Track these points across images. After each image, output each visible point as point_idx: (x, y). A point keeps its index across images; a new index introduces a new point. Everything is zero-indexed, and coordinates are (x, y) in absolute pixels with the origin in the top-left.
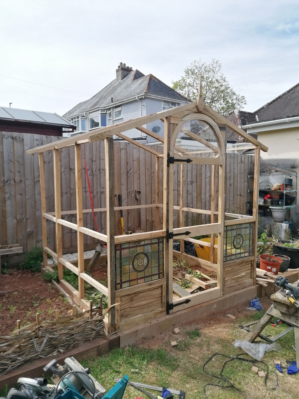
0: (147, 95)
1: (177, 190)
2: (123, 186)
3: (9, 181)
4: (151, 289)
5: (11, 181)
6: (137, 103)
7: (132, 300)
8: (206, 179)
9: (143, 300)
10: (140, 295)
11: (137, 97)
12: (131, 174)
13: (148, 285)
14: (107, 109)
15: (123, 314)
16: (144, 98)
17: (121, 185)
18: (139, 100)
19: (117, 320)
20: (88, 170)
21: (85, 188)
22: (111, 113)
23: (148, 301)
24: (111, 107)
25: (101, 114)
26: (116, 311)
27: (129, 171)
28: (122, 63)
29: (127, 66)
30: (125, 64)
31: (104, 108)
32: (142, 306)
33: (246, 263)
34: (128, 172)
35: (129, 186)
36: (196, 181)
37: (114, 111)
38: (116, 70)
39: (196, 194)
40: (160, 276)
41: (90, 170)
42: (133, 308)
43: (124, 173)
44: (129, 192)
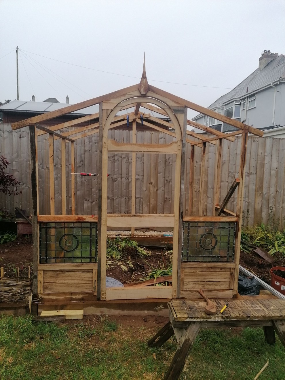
0: (283, 80)
1: (228, 182)
2: (160, 174)
3: (57, 166)
4: (79, 271)
5: (58, 165)
6: (271, 90)
7: (57, 276)
8: (271, 170)
9: (70, 279)
10: (67, 273)
11: (271, 84)
12: (170, 163)
13: (75, 266)
14: (241, 100)
15: (47, 287)
16: (278, 83)
17: (158, 173)
18: (273, 86)
19: (40, 291)
20: (124, 158)
21: (121, 174)
22: (245, 103)
23: (76, 281)
24: (246, 97)
25: (236, 105)
26: (39, 283)
27: (168, 160)
28: (266, 50)
29: (271, 52)
30: (269, 51)
31: (239, 99)
32: (69, 284)
33: (221, 269)
34: (166, 161)
35: (166, 174)
36: (255, 172)
37: (248, 101)
38: (259, 59)
39: (255, 188)
40: (92, 260)
41: (127, 158)
42: (58, 284)
43: (161, 162)
44: (167, 181)
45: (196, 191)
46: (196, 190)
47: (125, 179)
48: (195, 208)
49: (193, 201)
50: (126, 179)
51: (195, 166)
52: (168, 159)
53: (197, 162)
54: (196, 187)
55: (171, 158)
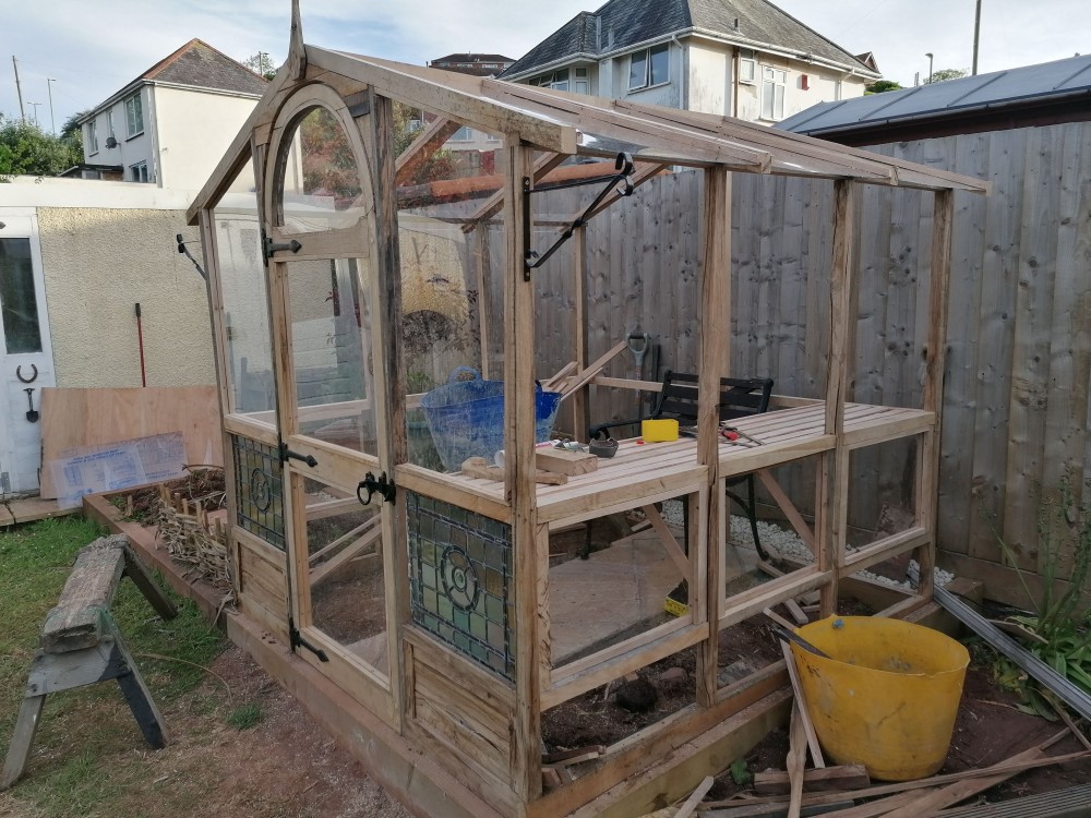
2: (866, 321)
12: (907, 272)
27: (898, 260)
34: (890, 266)
35: (890, 322)
43: (872, 270)
44: (892, 347)
45: (1024, 402)
46: (1024, 395)
47: (747, 338)
48: (1020, 477)
49: (1011, 443)
50: (752, 337)
51: (1024, 284)
52: (902, 257)
53: (1033, 263)
54: (1025, 381)
55: (912, 254)
